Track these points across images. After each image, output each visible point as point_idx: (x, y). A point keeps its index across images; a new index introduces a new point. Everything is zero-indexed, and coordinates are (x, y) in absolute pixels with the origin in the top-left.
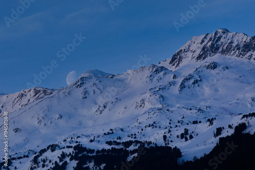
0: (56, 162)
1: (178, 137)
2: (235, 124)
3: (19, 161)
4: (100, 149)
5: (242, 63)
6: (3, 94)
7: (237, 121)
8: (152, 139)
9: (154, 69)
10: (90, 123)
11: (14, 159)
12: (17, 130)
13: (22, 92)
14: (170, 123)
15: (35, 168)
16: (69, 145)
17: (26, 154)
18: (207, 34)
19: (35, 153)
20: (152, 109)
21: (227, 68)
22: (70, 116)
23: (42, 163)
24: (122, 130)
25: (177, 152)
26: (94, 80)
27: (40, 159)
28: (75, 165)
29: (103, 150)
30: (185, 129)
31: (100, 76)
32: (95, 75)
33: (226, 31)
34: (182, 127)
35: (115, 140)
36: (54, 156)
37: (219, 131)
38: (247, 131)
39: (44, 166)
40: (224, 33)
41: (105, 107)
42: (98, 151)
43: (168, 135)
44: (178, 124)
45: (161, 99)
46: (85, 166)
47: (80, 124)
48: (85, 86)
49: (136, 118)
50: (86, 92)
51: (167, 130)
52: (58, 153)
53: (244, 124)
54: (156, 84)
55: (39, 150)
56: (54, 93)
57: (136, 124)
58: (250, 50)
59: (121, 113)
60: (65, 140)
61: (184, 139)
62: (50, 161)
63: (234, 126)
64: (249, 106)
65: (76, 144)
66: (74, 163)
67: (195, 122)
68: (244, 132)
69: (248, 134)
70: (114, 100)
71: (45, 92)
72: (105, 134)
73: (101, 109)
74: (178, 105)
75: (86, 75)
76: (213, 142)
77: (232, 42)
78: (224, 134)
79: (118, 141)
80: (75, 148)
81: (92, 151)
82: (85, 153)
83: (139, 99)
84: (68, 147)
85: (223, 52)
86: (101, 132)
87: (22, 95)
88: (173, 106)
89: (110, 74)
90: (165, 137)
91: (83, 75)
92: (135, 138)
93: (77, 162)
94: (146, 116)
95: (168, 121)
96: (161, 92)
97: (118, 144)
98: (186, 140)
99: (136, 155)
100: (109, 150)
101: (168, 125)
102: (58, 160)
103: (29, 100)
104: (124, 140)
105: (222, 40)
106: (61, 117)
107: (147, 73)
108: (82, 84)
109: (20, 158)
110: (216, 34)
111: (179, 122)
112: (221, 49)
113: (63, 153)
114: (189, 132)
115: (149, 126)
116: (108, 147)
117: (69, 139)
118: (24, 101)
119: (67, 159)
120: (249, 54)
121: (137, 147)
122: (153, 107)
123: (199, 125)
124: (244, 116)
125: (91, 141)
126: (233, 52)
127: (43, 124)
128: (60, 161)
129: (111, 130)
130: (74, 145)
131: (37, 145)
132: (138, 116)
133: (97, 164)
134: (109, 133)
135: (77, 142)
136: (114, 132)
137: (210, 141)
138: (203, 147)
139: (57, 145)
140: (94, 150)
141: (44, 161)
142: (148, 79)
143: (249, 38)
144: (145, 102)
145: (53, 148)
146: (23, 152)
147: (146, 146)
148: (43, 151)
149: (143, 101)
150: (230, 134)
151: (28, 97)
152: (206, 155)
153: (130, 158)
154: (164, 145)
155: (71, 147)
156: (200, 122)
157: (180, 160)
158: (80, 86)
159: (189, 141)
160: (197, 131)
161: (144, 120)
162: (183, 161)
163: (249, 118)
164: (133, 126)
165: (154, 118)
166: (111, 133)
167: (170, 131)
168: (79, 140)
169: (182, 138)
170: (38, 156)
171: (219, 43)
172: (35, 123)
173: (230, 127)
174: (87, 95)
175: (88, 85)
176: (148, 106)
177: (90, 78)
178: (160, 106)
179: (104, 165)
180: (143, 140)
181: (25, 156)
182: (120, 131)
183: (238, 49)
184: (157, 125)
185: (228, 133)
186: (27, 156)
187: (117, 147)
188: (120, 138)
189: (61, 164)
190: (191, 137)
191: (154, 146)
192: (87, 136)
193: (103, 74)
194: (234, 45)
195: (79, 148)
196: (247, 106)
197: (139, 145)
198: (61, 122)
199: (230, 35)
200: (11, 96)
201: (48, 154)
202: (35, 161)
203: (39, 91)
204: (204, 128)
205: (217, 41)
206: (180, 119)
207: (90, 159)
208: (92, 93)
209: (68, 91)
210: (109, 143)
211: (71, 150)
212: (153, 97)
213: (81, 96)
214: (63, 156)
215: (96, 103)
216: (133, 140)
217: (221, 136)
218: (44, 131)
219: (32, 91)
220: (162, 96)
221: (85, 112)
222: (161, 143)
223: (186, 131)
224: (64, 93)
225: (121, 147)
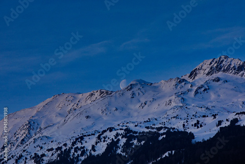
0: (112, 139)
1: (192, 125)
2: (231, 119)
3: (88, 137)
4: (141, 132)
5: (237, 79)
6: (80, 93)
7: (232, 117)
8: (175, 126)
9: (178, 81)
10: (136, 114)
11: (85, 136)
12: (88, 117)
13: (92, 92)
14: (187, 116)
15: (99, 142)
16: (121, 128)
17: (93, 133)
18: (214, 59)
19: (99, 133)
20: (176, 107)
21: (227, 82)
22: (123, 109)
23: (103, 139)
24: (156, 119)
25: (192, 135)
26: (139, 86)
27: (102, 136)
28: (125, 141)
29: (143, 132)
30: (197, 121)
31: (143, 84)
32: (140, 83)
33: (226, 57)
34: (195, 119)
35: (152, 126)
36: (111, 135)
37: (220, 123)
38: (238, 124)
39: (104, 141)
40: (225, 58)
41: (145, 104)
42: (140, 133)
43: (186, 124)
44: (193, 117)
45: (182, 100)
46: (131, 142)
47: (129, 114)
48: (133, 90)
49: (165, 112)
50: (133, 94)
51: (185, 121)
52: (114, 133)
53: (237, 119)
54: (179, 90)
55: (101, 130)
56: (113, 94)
57: (166, 116)
58: (242, 70)
59: (156, 108)
60: (119, 125)
61: (196, 127)
62: (109, 138)
63: (230, 120)
64: (241, 107)
65: (126, 128)
66: (124, 140)
67: (204, 116)
68: (237, 124)
69: (239, 126)
70: (151, 100)
71: (107, 93)
72: (145, 122)
73: (143, 105)
74: (193, 105)
75: (134, 83)
76: (216, 130)
77: (230, 65)
78: (223, 125)
79: (153, 126)
80: (125, 130)
81: (136, 133)
82: (132, 133)
83: (168, 100)
84: (121, 129)
85: (224, 71)
86: (143, 121)
87: (92, 94)
88: (189, 105)
89: (149, 83)
90: (184, 125)
91: (132, 83)
92: (164, 125)
93: (126, 139)
94: (172, 111)
95: (187, 115)
96: (182, 95)
97: (153, 128)
98: (198, 127)
99: (164, 136)
100: (147, 132)
101: (186, 117)
102: (114, 138)
103: (96, 98)
104: (157, 126)
105: (224, 63)
106: (117, 109)
107: (174, 83)
108: (131, 88)
109: (89, 135)
110: (220, 59)
111: (193, 116)
112: (223, 69)
113: (117, 133)
114: (200, 123)
115: (174, 117)
116: (146, 130)
117: (122, 124)
118: (94, 98)
119: (120, 137)
120: (242, 72)
121: (165, 131)
122: (177, 105)
123: (207, 118)
124: (237, 114)
125: (136, 126)
126: (231, 71)
127: (105, 114)
128: (115, 138)
129: (149, 119)
130: (124, 128)
131: (100, 127)
132: (167, 110)
133: (139, 141)
134: (147, 121)
135: (126, 126)
136: (151, 120)
137: (214, 129)
138: (209, 133)
139: (113, 128)
140: (137, 132)
141: (105, 138)
142: (174, 87)
143: (242, 62)
144: (172, 101)
145: (111, 129)
146: (91, 131)
147: (171, 130)
148: (105, 131)
149: (170, 101)
150: (227, 125)
151: (96, 96)
152: (210, 139)
153: (161, 138)
154: (183, 130)
155: (123, 129)
156: (207, 116)
157: (193, 141)
158: (130, 90)
159: (200, 129)
160: (205, 122)
161: (171, 113)
162: (195, 141)
163: (240, 115)
164: (163, 117)
165: (177, 112)
166: (149, 121)
167: (187, 122)
168: (128, 125)
169: (195, 126)
170: (101, 135)
171: (222, 65)
172: (100, 113)
173: (227, 120)
174: (134, 96)
175: (135, 89)
176: (173, 104)
177: (136, 84)
178: (181, 105)
179: (143, 142)
180: (169, 126)
181: (92, 134)
182: (155, 120)
183: (235, 69)
184: (179, 117)
185: (226, 124)
186: (94, 134)
187: (152, 130)
188: (154, 125)
189: (115, 140)
190: (201, 126)
191: (176, 130)
192: (133, 123)
193: (145, 82)
194: (232, 66)
195: (128, 130)
196: (239, 107)
197: (167, 130)
198: (117, 113)
199: (229, 60)
200: (84, 94)
201: (108, 133)
202: (99, 137)
203: (103, 92)
204: (210, 120)
205: (221, 63)
206: (194, 114)
207: (134, 138)
208: (137, 94)
209: (121, 92)
210: (148, 128)
211: (122, 131)
212: (177, 98)
213: (130, 96)
214: (117, 135)
215: (139, 101)
216: (163, 126)
217: (221, 126)
218: (105, 118)
219: (99, 91)
220: (183, 98)
221: (132, 107)
222: (181, 129)
223: (198, 122)
224: (119, 94)
225: (155, 130)
